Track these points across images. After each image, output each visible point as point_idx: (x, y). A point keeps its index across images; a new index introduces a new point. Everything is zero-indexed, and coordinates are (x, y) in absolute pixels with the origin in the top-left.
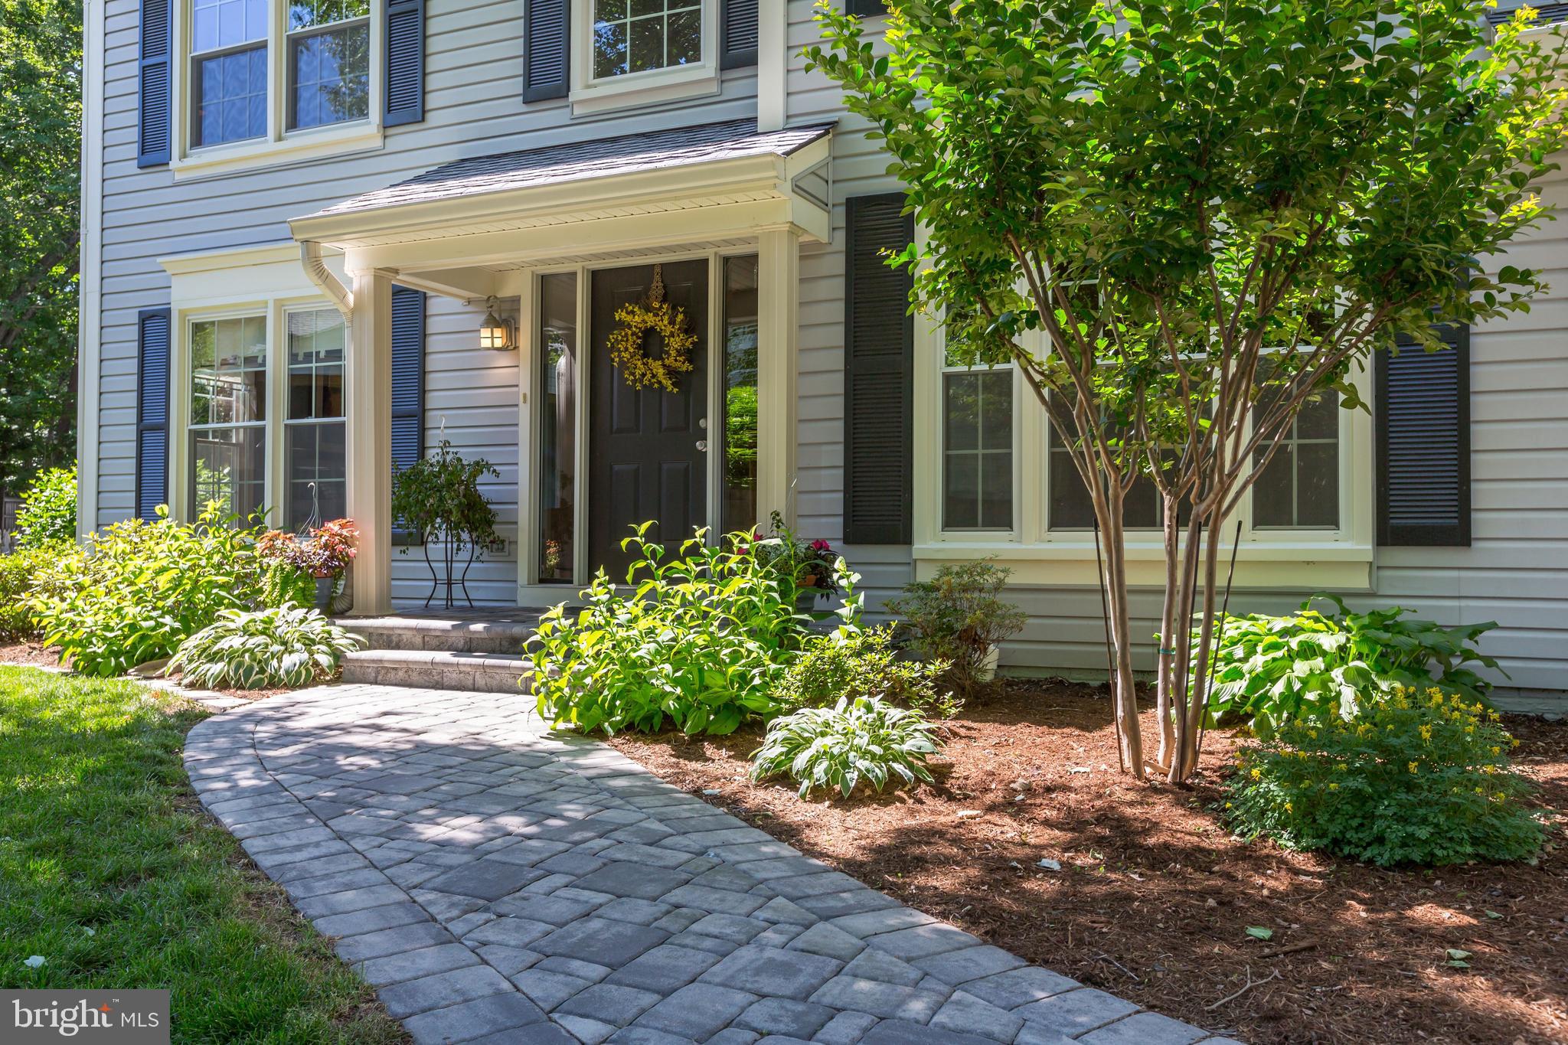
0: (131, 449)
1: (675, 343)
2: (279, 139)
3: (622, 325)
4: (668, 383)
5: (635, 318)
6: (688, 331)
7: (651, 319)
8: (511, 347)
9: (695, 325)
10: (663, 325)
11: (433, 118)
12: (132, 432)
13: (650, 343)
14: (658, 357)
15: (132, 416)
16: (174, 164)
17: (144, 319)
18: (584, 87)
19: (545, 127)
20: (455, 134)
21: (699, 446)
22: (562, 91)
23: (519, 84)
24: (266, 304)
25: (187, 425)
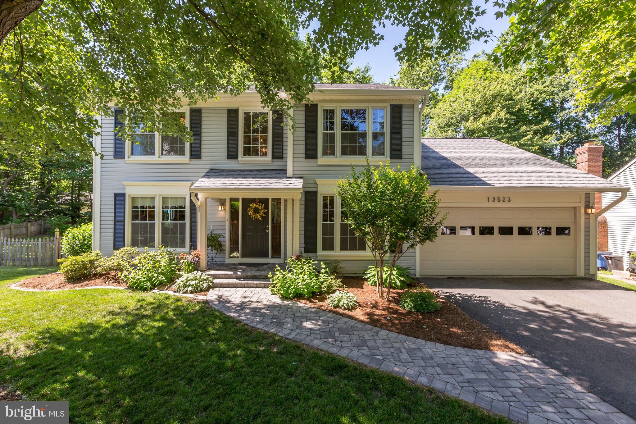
0: (112, 227)
1: (262, 211)
2: (159, 157)
3: (251, 207)
4: (260, 219)
5: (254, 205)
6: (265, 208)
7: (257, 206)
8: (225, 209)
9: (267, 208)
10: (260, 207)
11: (203, 159)
12: (112, 223)
13: (256, 211)
14: (258, 213)
15: (113, 218)
16: (126, 158)
17: (116, 195)
18: (241, 158)
19: (232, 164)
20: (209, 163)
21: (267, 231)
22: (236, 158)
23: (226, 155)
24: (156, 195)
25: (131, 221)
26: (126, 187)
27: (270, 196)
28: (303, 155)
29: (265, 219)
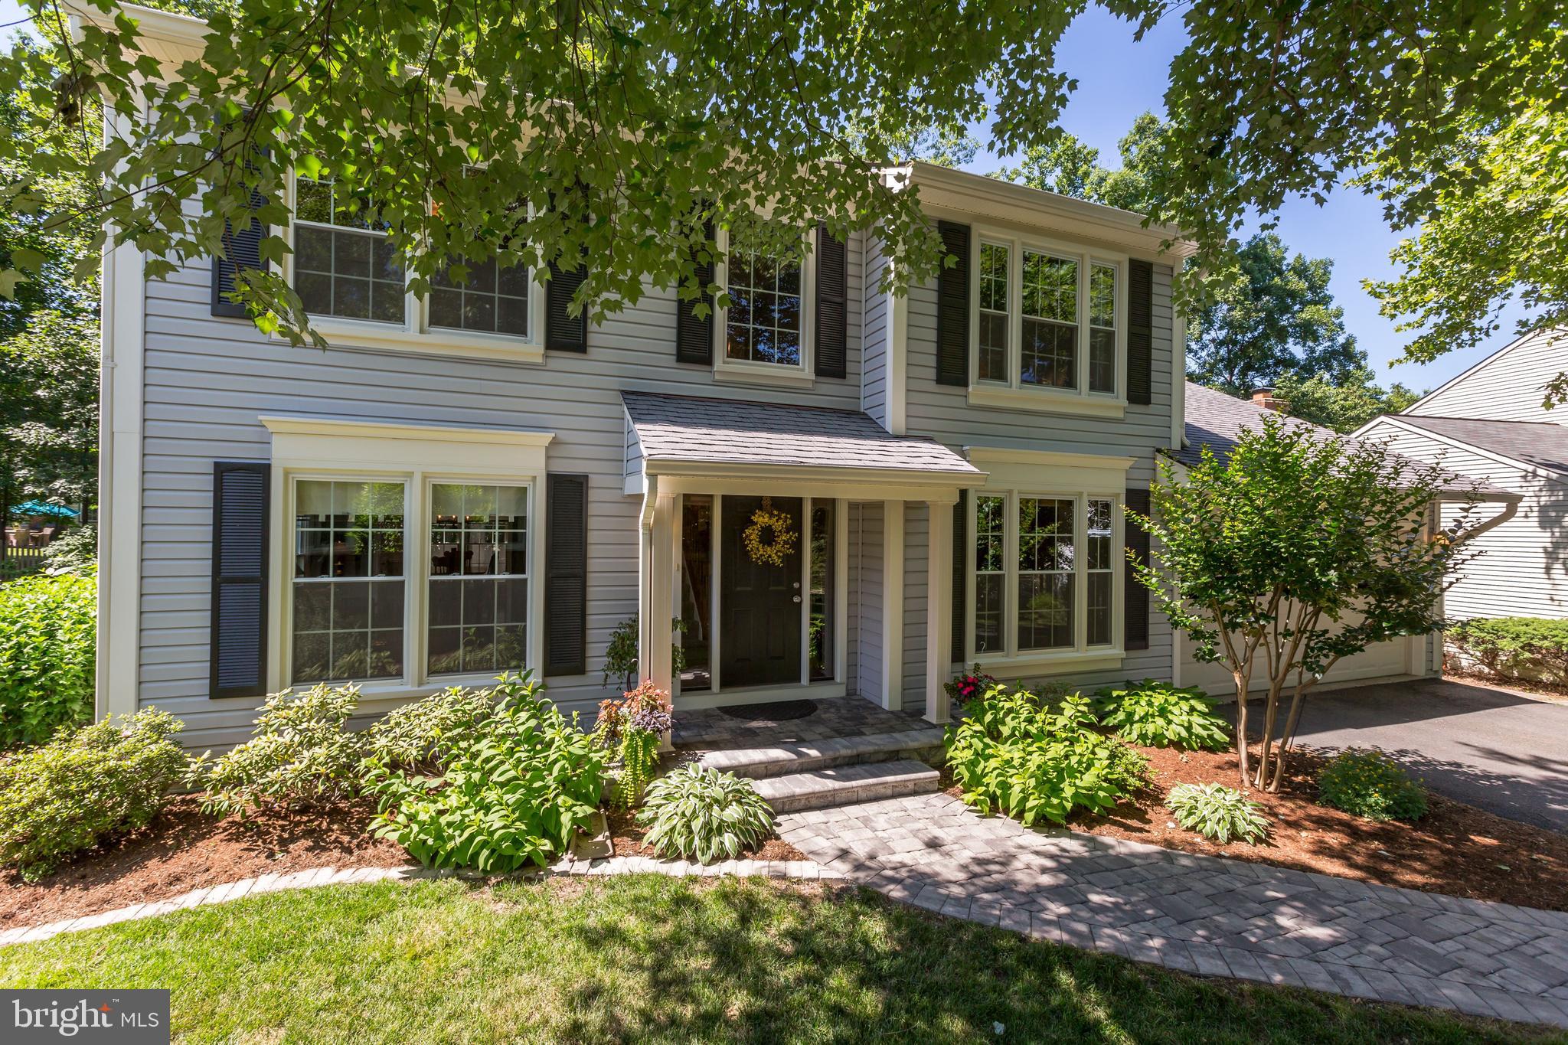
0: (205, 601)
1: (783, 537)
2: (423, 331)
3: (754, 524)
4: (778, 562)
6: (792, 528)
7: (771, 521)
10: (778, 526)
11: (594, 352)
12: (206, 585)
14: (770, 545)
15: (207, 568)
17: (222, 470)
18: (723, 364)
19: (690, 381)
20: (614, 369)
21: (796, 599)
22: (707, 360)
23: (672, 347)
24: (410, 475)
25: (292, 579)
26: (275, 439)
27: (808, 491)
28: (932, 373)
29: (793, 562)
